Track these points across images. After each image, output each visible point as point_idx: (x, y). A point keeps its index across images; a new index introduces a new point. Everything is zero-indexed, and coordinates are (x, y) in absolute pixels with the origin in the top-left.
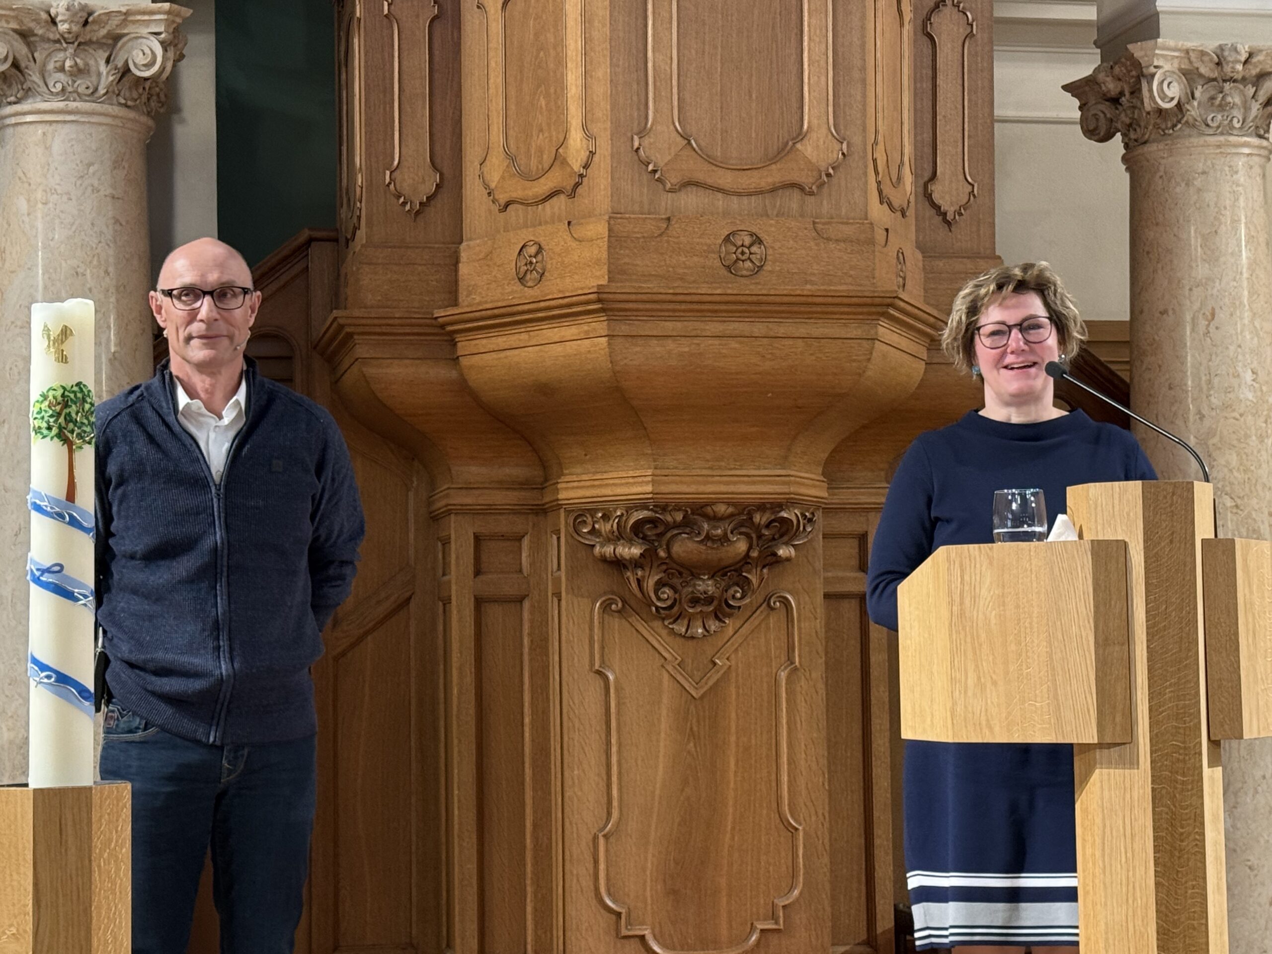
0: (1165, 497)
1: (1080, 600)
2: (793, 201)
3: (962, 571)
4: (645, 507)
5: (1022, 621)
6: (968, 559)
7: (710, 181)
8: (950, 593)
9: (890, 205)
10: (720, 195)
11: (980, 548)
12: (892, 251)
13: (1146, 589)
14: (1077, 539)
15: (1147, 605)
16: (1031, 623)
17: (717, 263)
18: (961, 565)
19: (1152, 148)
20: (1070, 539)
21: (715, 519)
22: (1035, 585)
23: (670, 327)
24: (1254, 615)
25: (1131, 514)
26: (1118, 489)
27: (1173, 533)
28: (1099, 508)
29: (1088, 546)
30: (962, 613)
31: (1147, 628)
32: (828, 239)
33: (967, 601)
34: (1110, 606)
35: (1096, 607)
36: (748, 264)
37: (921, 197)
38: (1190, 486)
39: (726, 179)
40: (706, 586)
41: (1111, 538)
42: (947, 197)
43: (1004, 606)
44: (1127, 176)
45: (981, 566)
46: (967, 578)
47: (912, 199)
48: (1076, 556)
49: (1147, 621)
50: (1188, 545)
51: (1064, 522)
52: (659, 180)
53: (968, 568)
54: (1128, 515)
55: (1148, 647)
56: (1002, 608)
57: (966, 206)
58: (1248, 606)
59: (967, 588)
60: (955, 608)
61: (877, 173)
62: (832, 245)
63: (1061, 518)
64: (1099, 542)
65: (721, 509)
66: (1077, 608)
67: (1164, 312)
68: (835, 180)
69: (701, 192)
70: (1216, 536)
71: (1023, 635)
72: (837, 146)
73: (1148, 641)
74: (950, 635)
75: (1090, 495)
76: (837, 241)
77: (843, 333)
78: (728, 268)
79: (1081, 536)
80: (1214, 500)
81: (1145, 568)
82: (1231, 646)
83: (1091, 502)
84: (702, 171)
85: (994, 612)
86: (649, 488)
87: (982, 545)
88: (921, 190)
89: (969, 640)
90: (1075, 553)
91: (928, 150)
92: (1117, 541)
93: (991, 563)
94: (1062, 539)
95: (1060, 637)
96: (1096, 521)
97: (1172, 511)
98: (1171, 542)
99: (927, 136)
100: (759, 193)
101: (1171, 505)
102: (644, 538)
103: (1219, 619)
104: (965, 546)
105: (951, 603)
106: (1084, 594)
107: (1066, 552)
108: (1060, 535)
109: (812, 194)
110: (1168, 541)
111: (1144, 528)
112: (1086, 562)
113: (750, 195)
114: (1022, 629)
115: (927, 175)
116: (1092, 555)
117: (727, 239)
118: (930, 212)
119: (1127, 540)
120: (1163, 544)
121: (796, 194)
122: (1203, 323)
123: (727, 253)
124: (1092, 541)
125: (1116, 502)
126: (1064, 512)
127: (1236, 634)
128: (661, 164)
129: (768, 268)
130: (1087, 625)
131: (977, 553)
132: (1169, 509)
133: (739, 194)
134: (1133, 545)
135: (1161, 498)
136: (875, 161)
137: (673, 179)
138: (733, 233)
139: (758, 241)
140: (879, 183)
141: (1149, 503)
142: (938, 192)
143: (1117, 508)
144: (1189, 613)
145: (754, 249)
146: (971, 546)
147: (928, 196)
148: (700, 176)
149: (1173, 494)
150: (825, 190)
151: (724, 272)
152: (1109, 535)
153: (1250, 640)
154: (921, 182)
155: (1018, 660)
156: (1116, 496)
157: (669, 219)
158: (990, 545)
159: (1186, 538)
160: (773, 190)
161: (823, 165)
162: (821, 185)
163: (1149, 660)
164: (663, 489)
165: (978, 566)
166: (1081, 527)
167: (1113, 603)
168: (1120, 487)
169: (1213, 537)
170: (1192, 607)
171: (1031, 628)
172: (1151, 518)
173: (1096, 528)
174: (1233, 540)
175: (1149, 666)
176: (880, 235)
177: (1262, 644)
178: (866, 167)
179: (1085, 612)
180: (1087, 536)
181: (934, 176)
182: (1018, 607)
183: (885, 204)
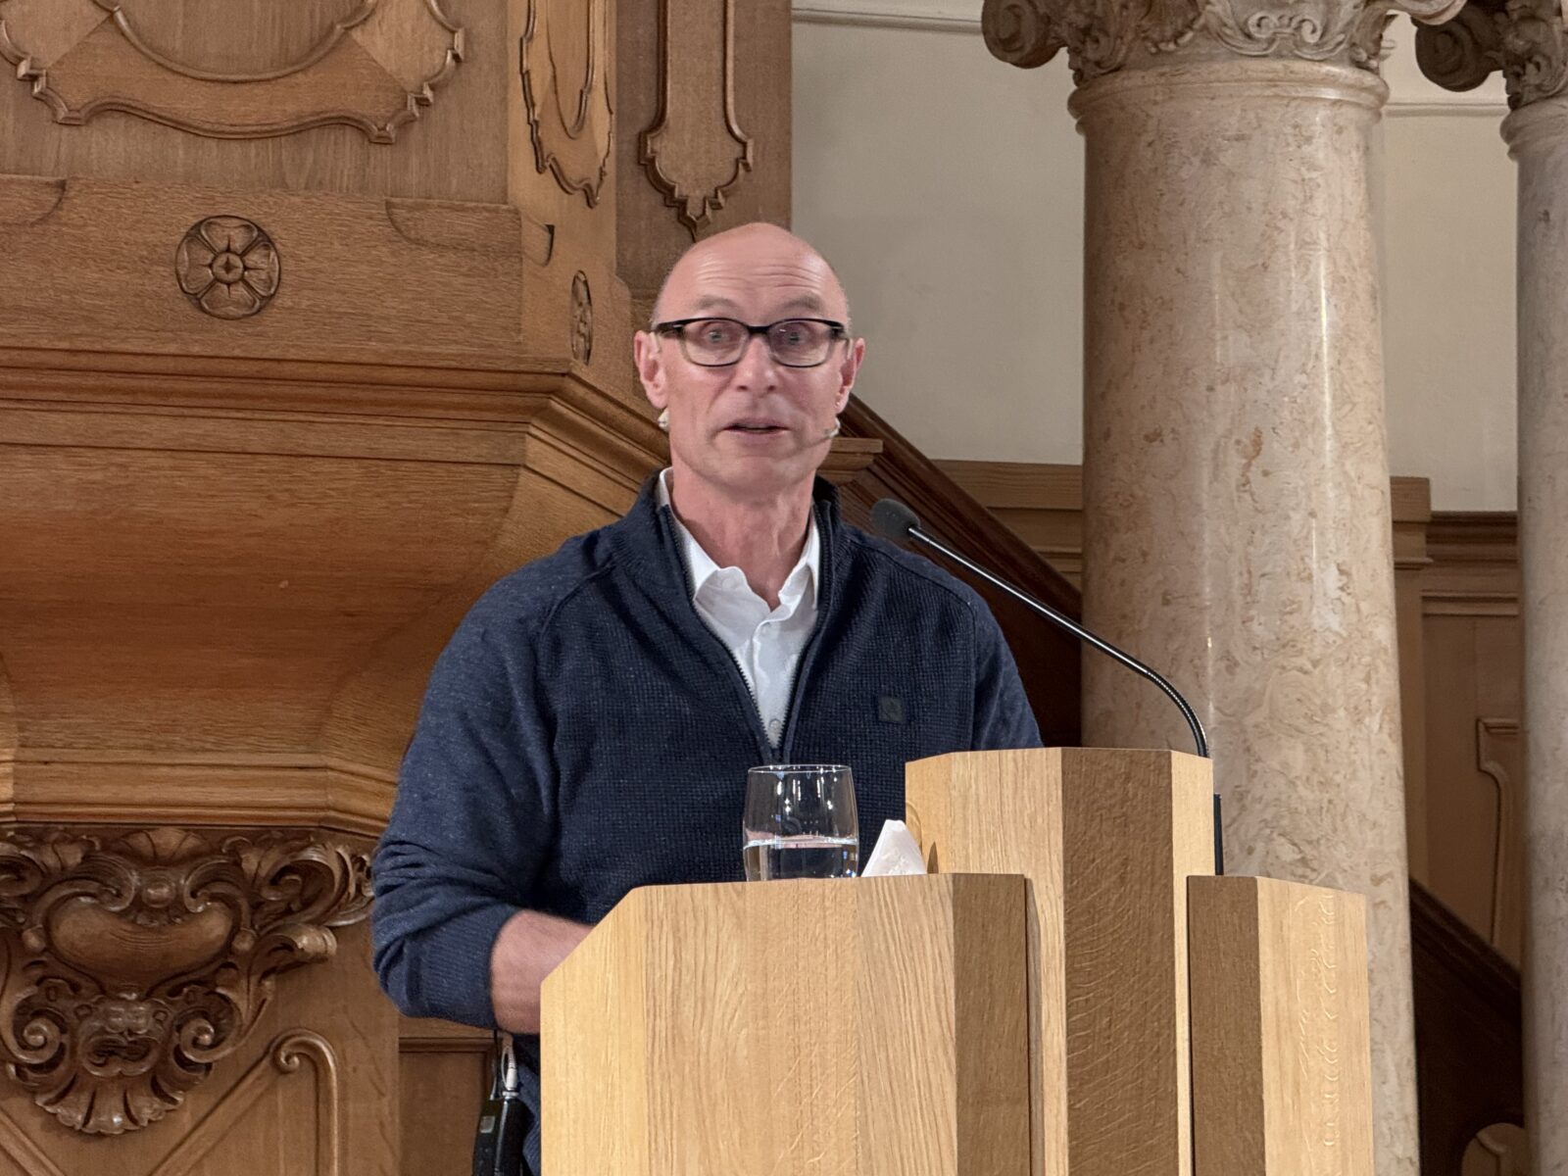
0: (1110, 784)
1: (929, 1005)
2: (344, 154)
3: (678, 941)
5: (804, 1051)
6: (691, 914)
7: (156, 104)
8: (651, 992)
9: (559, 177)
10: (178, 137)
11: (717, 892)
12: (561, 273)
13: (1068, 981)
14: (923, 871)
15: (1068, 1019)
16: (822, 1057)
17: (170, 287)
18: (676, 930)
19: (1133, 83)
20: (909, 872)
21: (156, 862)
22: (832, 973)
23: (60, 425)
24: (1296, 1046)
25: (1040, 820)
26: (1011, 765)
27: (1125, 864)
28: (972, 806)
29: (943, 885)
30: (676, 1036)
31: (1070, 1066)
32: (420, 242)
33: (687, 1010)
34: (991, 1018)
35: (962, 1020)
36: (240, 291)
37: (630, 165)
38: (1163, 761)
39: (191, 102)
40: (133, 1016)
41: (996, 871)
42: (687, 168)
43: (765, 1017)
44: (1080, 141)
45: (719, 930)
46: (688, 957)
47: (611, 168)
48: (921, 909)
49: (1068, 1053)
50: (1157, 888)
51: (896, 836)
52: (42, 98)
53: (691, 933)
54: (1033, 820)
55: (1070, 1108)
56: (761, 1023)
57: (728, 188)
58: (1284, 1025)
59: (687, 978)
60: (661, 1024)
61: (530, 103)
62: (428, 256)
63: (891, 828)
64: (969, 877)
65: (170, 840)
66: (920, 1021)
67: (1154, 437)
68: (436, 114)
69: (137, 128)
70: (1219, 868)
71: (805, 1081)
72: (441, 38)
73: (1070, 1094)
74: (650, 1083)
75: (954, 776)
76: (440, 247)
77: (447, 448)
78: (195, 299)
79: (932, 868)
80: (1217, 799)
81: (1067, 936)
82: (1246, 1110)
83: (954, 793)
84: (141, 84)
85: (744, 1032)
86: (6, 790)
87: (721, 885)
88: (630, 149)
89: (689, 1093)
90: (920, 900)
91: (647, 64)
92: (1009, 877)
93: (740, 926)
94: (895, 872)
95: (884, 1083)
96: (965, 833)
97: (1124, 814)
98: (1122, 878)
99: (646, 32)
100: (268, 134)
101: (1123, 802)
103: (1221, 1049)
104: (685, 888)
105: (653, 1013)
106: (936, 992)
107: (900, 901)
108: (890, 863)
109: (384, 141)
110: (1114, 877)
111: (1066, 850)
112: (941, 924)
113: (246, 138)
114: (805, 1069)
115: (644, 118)
116: (955, 906)
117: (194, 235)
118: (650, 199)
119: (1029, 875)
120: (1105, 885)
121: (350, 139)
122: (1235, 461)
123: (194, 265)
124: (955, 876)
125: (1008, 792)
126: (899, 815)
127: (1257, 1084)
128: (48, 61)
129: (284, 300)
130: (942, 1059)
131: (710, 902)
132: (1117, 812)
133: (220, 136)
134: (1042, 885)
135: (1101, 786)
136: (525, 75)
137: (75, 95)
138: (207, 222)
139: (263, 240)
140: (534, 125)
141: (1075, 797)
142: (671, 155)
143: (1008, 808)
144: (1158, 1035)
145: (254, 258)
146: (698, 887)
147: (647, 165)
148: (136, 94)
149: (1128, 779)
150: (416, 132)
151: (185, 307)
152: (992, 866)
153: (1288, 1100)
154: (632, 133)
155: (793, 1137)
156: (1008, 779)
157: (62, 186)
158: (738, 885)
159: (1153, 872)
160: (300, 130)
161: (410, 80)
162: (406, 124)
163: (1073, 1135)
164: (38, 792)
165: (712, 929)
166: (934, 848)
167: (997, 1011)
168: (1015, 760)
169: (1212, 872)
170: (1164, 1021)
171: (823, 1066)
172: (1081, 828)
173: (966, 848)
174: (1255, 881)
175: (1071, 1149)
176: (535, 240)
177: (1313, 1109)
178: (505, 88)
179: (937, 1030)
180: (946, 867)
181: (659, 120)
182: (795, 1020)
183: (548, 173)
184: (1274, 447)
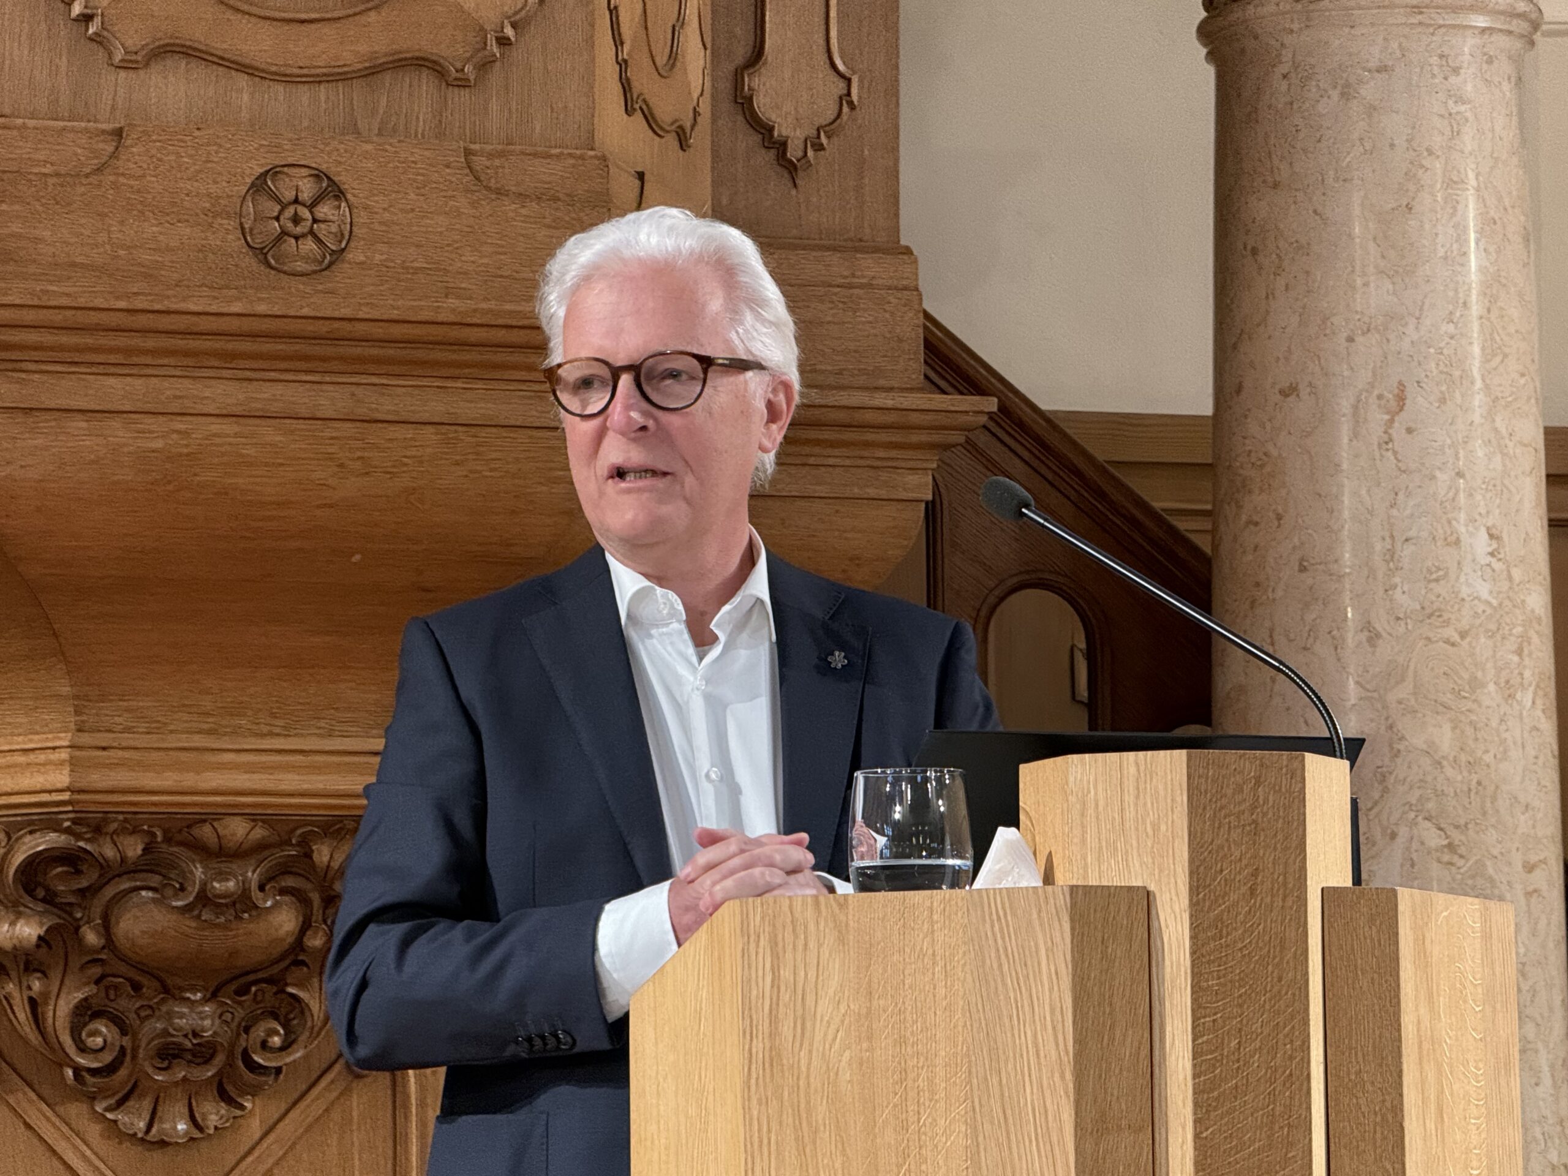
0: (1240, 789)
1: (1044, 1027)
3: (776, 956)
4: (50, 823)
5: (911, 1076)
7: (220, 46)
8: (747, 1009)
9: (650, 119)
10: (242, 80)
13: (1195, 1001)
14: (1040, 884)
15: (1194, 1041)
16: (931, 1081)
17: (234, 241)
18: (774, 943)
20: (1024, 884)
21: (221, 854)
22: (941, 990)
23: (117, 389)
24: (1440, 1071)
25: (1163, 828)
26: (1133, 770)
27: (1255, 874)
28: (1091, 811)
29: (1059, 898)
30: (774, 1057)
31: (1196, 1092)
32: (500, 192)
33: (786, 1029)
34: (1112, 1039)
35: (1080, 1041)
36: (309, 245)
37: (726, 106)
38: (1296, 765)
39: (256, 42)
40: (199, 1017)
41: (1117, 882)
42: (788, 107)
43: (870, 1038)
44: (1208, 73)
45: (820, 946)
46: (786, 973)
47: (705, 108)
48: (1036, 923)
49: (1195, 1076)
50: (1289, 903)
51: (1009, 844)
52: (97, 40)
53: (790, 949)
54: (1156, 828)
55: (1197, 1136)
56: (865, 1045)
57: (831, 128)
58: (1426, 1046)
59: (785, 997)
60: (758, 1045)
61: (618, 41)
62: (509, 207)
63: (1004, 835)
64: (1088, 890)
65: (237, 830)
66: (1036, 1044)
67: (1290, 391)
68: (517, 54)
69: (199, 71)
70: (1357, 880)
71: (913, 1107)
73: (1196, 1121)
74: (746, 1110)
75: (1071, 779)
76: (522, 197)
78: (261, 254)
79: (1048, 878)
80: (1354, 803)
81: (1193, 952)
82: (1385, 1138)
83: (1072, 799)
84: (202, 24)
85: (847, 1054)
86: (61, 778)
88: (726, 86)
89: (788, 1119)
90: (1035, 916)
92: (1130, 889)
93: (842, 940)
94: (1007, 883)
95: (997, 1111)
96: (1083, 841)
97: (1254, 821)
98: (1252, 891)
100: (338, 77)
101: (1253, 808)
102: (50, 900)
105: (749, 1033)
107: (1014, 914)
108: (1002, 874)
109: (462, 83)
110: (1244, 889)
111: (1191, 861)
112: (1058, 939)
113: (317, 80)
114: (912, 1094)
115: (741, 52)
116: (1072, 920)
117: (259, 185)
118: (746, 140)
119: (1152, 887)
120: (1233, 897)
121: (425, 85)
122: (1377, 418)
123: (259, 218)
124: (1073, 889)
125: (1129, 798)
126: (1013, 821)
127: (1397, 1109)
129: (355, 255)
130: (1059, 1085)
132: (1247, 818)
133: (288, 79)
134: (1166, 897)
135: (1229, 792)
136: (613, 11)
137: (132, 37)
138: (274, 172)
139: (332, 190)
140: (623, 65)
141: (1203, 802)
142: (768, 92)
143: (1130, 814)
144: (1291, 1058)
145: (324, 210)
147: (744, 103)
148: (197, 34)
149: (1258, 782)
150: (495, 76)
151: (250, 262)
152: (1112, 875)
153: (1431, 1125)
154: (728, 68)
156: (1130, 785)
157: (119, 133)
159: (1285, 884)
160: (372, 72)
161: (490, 17)
162: (485, 65)
163: (1199, 1165)
164: (97, 779)
165: (812, 944)
166: (1050, 853)
167: (1118, 1033)
168: (1137, 764)
169: (1349, 883)
170: (1297, 1043)
171: (933, 1093)
172: (1208, 837)
173: (1084, 858)
174: (1394, 892)
176: (625, 186)
177: (1458, 1135)
178: (592, 24)
179: (1054, 1054)
180: (1062, 878)
181: (757, 54)
182: (902, 1041)
183: (638, 115)
184: (1419, 402)
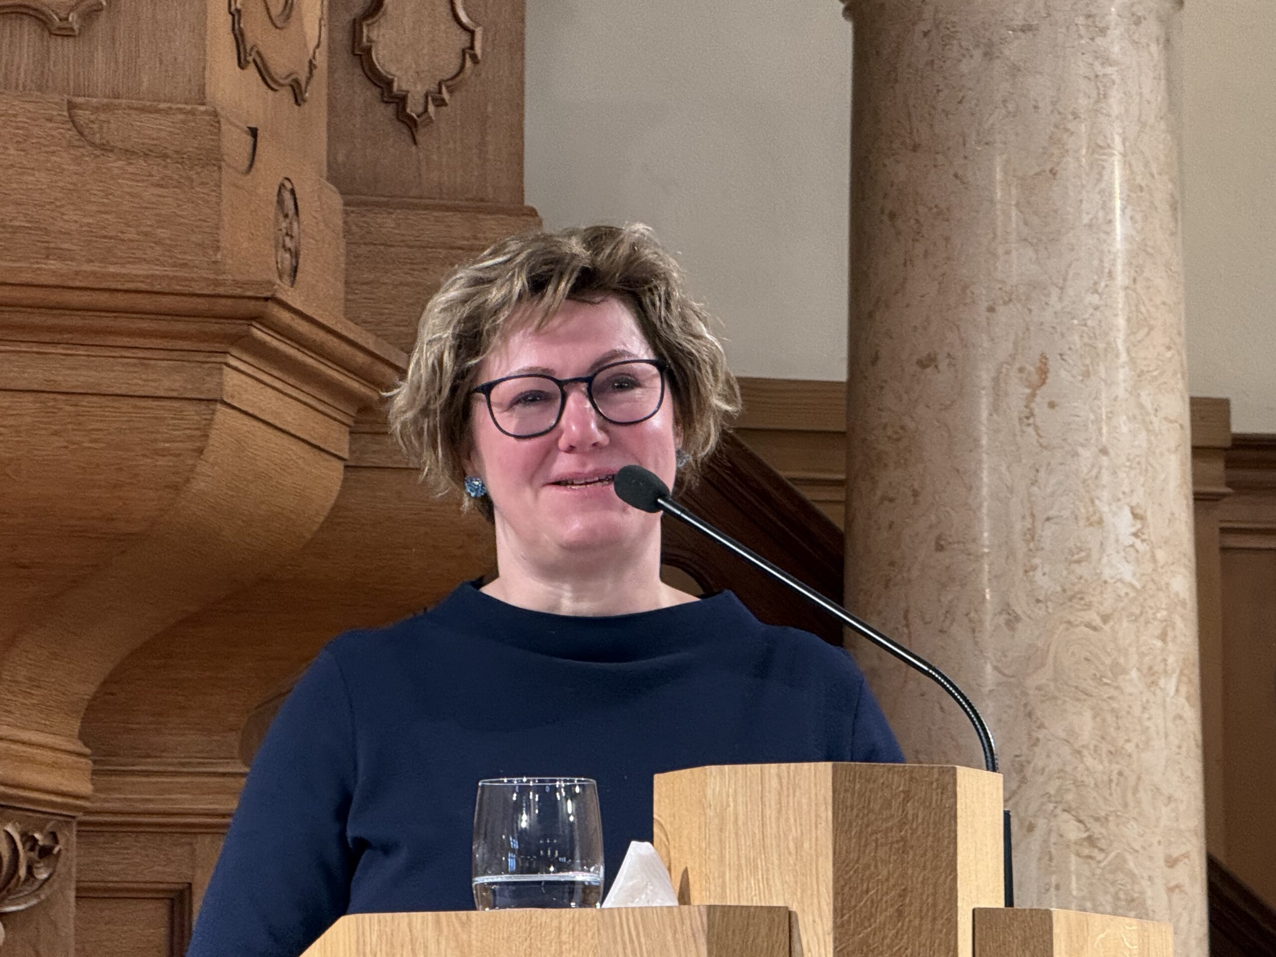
0: (887, 804)
6: (408, 947)
9: (264, 72)
11: (438, 922)
12: (266, 182)
14: (676, 903)
20: (657, 903)
25: (806, 845)
26: (775, 782)
27: (903, 894)
28: (730, 827)
29: (696, 918)
32: (106, 148)
37: (343, 56)
38: (948, 778)
41: (756, 902)
42: (409, 59)
44: (848, 27)
47: (321, 61)
48: (671, 944)
50: (938, 926)
51: (644, 862)
54: (799, 846)
57: (453, 82)
62: (116, 164)
63: (637, 850)
64: (726, 910)
67: (928, 362)
70: (1009, 899)
75: (709, 792)
76: (129, 153)
77: (136, 381)
79: (684, 897)
80: (1007, 816)
83: (710, 813)
87: (442, 914)
88: (343, 37)
90: (669, 936)
92: (770, 909)
94: (640, 902)
96: (721, 860)
97: (903, 839)
98: (900, 913)
101: (902, 825)
104: (402, 918)
107: (648, 935)
108: (634, 892)
109: (67, 33)
110: (891, 911)
111: (836, 880)
115: (359, 3)
116: (709, 942)
118: (365, 94)
119: (794, 908)
120: (880, 919)
121: (28, 32)
122: (1017, 391)
124: (711, 909)
125: (771, 813)
126: (647, 835)
131: (430, 933)
132: (895, 835)
134: (809, 920)
135: (877, 808)
140: (236, 15)
141: (849, 818)
142: (388, 44)
143: (771, 829)
147: (361, 55)
149: (907, 796)
150: (102, 24)
152: (751, 895)
154: (346, 18)
156: (771, 798)
159: (935, 905)
162: (91, 14)
166: (686, 871)
168: (780, 777)
169: (1001, 904)
172: (853, 856)
173: (722, 875)
174: (1048, 914)
176: (236, 145)
180: (700, 897)
181: (376, 5)
183: (252, 70)
184: (1062, 376)
